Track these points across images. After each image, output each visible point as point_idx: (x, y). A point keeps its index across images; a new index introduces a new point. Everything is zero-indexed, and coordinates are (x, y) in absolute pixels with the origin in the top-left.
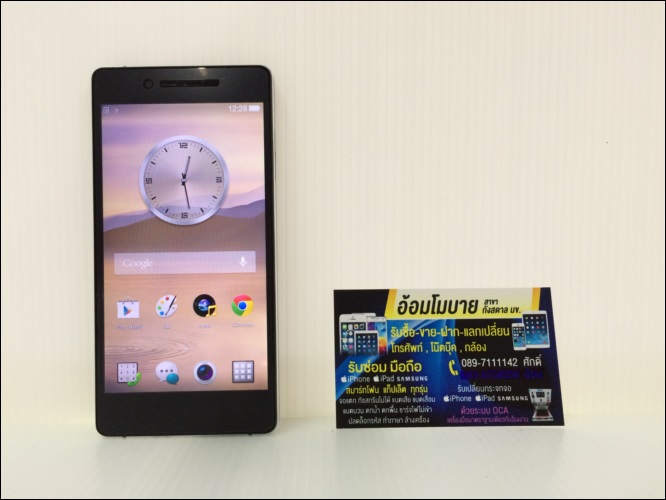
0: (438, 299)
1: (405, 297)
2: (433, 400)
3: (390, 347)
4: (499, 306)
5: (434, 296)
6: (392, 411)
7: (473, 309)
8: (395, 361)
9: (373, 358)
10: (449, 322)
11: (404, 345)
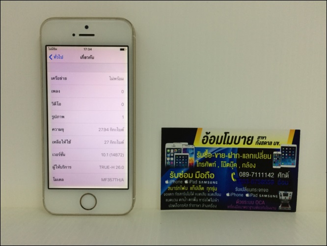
0: (228, 135)
1: (207, 133)
2: (219, 195)
3: (196, 163)
4: (267, 140)
5: (226, 133)
6: (194, 200)
7: (249, 142)
8: (198, 172)
9: (185, 170)
10: (234, 150)
11: (205, 162)
